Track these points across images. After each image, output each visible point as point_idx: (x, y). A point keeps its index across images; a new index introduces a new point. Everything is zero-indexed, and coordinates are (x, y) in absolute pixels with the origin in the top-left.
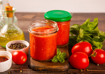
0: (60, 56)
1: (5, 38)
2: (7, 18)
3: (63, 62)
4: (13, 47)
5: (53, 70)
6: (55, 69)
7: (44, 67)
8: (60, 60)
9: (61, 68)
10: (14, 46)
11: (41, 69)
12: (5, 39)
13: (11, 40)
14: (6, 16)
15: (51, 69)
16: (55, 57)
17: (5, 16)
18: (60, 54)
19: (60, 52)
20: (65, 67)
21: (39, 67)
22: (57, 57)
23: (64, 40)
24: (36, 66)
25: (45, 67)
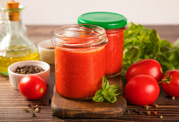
0: (107, 90)
1: (6, 57)
2: (9, 22)
3: (113, 102)
4: (20, 72)
5: (95, 117)
6: (98, 114)
7: (79, 111)
8: (109, 98)
9: (110, 112)
10: (21, 70)
11: (72, 113)
12: (5, 59)
13: (17, 60)
14: (8, 18)
15: (92, 114)
16: (98, 92)
17: (6, 20)
18: (107, 87)
19: (108, 83)
20: (118, 110)
21: (70, 111)
22: (103, 92)
23: (113, 65)
24: (64, 108)
25: (81, 111)
